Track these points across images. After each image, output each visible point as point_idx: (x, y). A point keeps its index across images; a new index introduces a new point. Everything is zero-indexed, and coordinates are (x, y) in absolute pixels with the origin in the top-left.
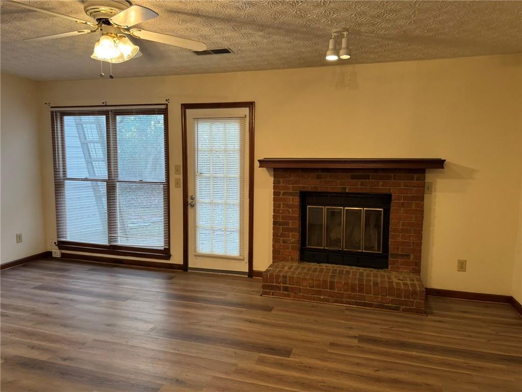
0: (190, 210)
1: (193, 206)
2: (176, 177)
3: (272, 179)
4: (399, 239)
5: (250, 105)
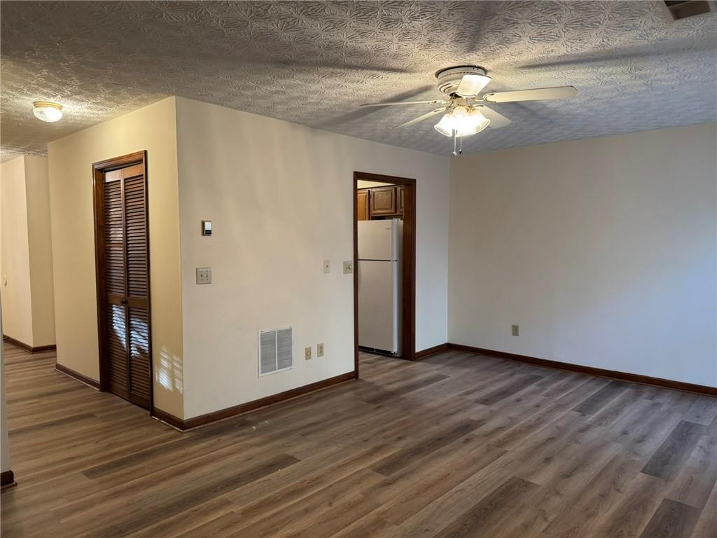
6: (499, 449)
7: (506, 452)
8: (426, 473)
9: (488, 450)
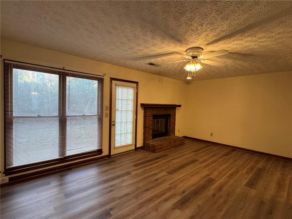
0: (112, 127)
1: (114, 125)
2: (106, 112)
3: (143, 111)
4: (172, 126)
5: (137, 83)
6: (171, 186)
7: (169, 185)
8: (198, 178)
9: (176, 186)
